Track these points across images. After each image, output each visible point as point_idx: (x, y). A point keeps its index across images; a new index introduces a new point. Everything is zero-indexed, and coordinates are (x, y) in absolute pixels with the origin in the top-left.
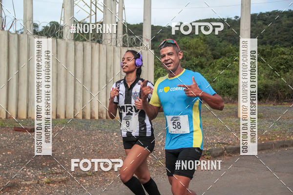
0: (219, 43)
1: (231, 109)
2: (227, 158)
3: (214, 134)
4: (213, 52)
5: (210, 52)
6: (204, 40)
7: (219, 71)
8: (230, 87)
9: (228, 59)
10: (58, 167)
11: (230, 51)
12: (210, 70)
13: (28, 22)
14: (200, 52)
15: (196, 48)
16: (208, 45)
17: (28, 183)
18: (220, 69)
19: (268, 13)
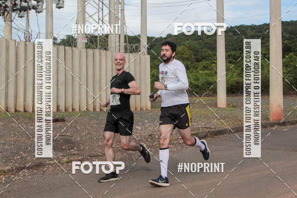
0: (200, 49)
1: (211, 101)
2: (210, 139)
3: (199, 120)
4: (197, 56)
5: (193, 57)
6: (189, 48)
7: (201, 72)
8: (210, 84)
9: (207, 62)
10: (75, 150)
11: (209, 56)
12: (195, 71)
13: (50, 35)
14: (186, 56)
15: (183, 54)
16: (192, 52)
17: (51, 162)
18: (202, 70)
19: (236, 26)
